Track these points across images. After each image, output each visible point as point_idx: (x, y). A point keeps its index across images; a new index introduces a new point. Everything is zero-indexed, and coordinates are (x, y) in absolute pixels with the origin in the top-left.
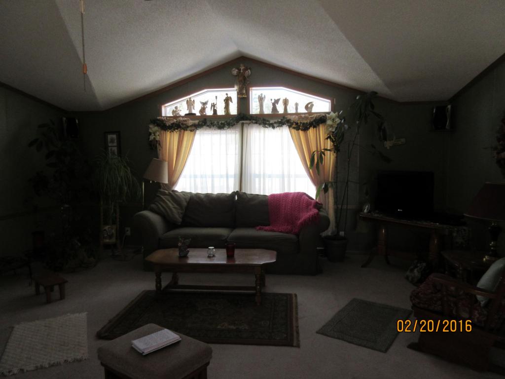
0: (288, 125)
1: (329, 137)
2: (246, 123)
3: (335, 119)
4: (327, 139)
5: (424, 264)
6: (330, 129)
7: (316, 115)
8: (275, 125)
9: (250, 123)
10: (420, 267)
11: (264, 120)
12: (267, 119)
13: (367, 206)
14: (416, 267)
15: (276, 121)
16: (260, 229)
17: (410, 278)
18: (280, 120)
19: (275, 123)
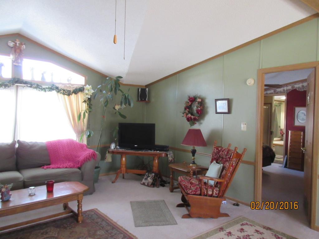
0: (56, 91)
1: (85, 101)
2: (21, 86)
3: (89, 90)
4: (83, 102)
5: (153, 174)
6: (87, 96)
7: (76, 86)
8: (47, 90)
9: (24, 86)
10: (151, 176)
11: (38, 85)
12: (40, 84)
13: (113, 145)
14: (149, 176)
15: (48, 87)
16: (47, 168)
17: (146, 184)
18: (50, 87)
19: (47, 88)
